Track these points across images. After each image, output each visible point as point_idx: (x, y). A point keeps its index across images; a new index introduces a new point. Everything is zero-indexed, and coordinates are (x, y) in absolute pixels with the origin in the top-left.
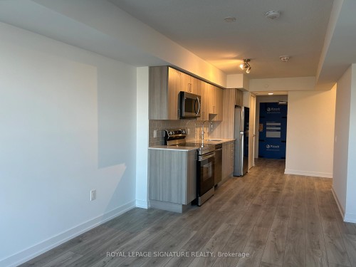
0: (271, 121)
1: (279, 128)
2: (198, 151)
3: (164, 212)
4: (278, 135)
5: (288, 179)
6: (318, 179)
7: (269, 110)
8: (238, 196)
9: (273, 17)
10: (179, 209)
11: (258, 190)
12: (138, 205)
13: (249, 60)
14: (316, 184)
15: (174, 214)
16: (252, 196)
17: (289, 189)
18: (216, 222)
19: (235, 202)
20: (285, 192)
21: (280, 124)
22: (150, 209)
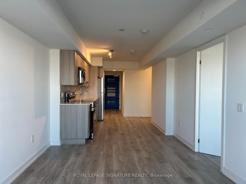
0: (110, 87)
1: (115, 91)
2: (91, 105)
3: (73, 146)
4: (114, 95)
5: (127, 119)
6: (141, 118)
7: (108, 80)
8: (109, 131)
9: (144, 33)
10: (84, 141)
11: (117, 126)
12: (52, 144)
13: (113, 51)
14: (142, 120)
15: (80, 145)
16: (116, 130)
17: (132, 124)
18: (109, 145)
19: (110, 134)
20: (130, 126)
21: (115, 88)
22: (62, 145)
